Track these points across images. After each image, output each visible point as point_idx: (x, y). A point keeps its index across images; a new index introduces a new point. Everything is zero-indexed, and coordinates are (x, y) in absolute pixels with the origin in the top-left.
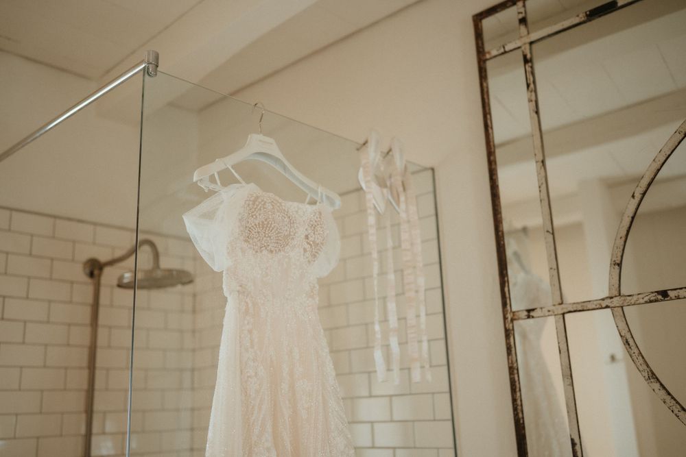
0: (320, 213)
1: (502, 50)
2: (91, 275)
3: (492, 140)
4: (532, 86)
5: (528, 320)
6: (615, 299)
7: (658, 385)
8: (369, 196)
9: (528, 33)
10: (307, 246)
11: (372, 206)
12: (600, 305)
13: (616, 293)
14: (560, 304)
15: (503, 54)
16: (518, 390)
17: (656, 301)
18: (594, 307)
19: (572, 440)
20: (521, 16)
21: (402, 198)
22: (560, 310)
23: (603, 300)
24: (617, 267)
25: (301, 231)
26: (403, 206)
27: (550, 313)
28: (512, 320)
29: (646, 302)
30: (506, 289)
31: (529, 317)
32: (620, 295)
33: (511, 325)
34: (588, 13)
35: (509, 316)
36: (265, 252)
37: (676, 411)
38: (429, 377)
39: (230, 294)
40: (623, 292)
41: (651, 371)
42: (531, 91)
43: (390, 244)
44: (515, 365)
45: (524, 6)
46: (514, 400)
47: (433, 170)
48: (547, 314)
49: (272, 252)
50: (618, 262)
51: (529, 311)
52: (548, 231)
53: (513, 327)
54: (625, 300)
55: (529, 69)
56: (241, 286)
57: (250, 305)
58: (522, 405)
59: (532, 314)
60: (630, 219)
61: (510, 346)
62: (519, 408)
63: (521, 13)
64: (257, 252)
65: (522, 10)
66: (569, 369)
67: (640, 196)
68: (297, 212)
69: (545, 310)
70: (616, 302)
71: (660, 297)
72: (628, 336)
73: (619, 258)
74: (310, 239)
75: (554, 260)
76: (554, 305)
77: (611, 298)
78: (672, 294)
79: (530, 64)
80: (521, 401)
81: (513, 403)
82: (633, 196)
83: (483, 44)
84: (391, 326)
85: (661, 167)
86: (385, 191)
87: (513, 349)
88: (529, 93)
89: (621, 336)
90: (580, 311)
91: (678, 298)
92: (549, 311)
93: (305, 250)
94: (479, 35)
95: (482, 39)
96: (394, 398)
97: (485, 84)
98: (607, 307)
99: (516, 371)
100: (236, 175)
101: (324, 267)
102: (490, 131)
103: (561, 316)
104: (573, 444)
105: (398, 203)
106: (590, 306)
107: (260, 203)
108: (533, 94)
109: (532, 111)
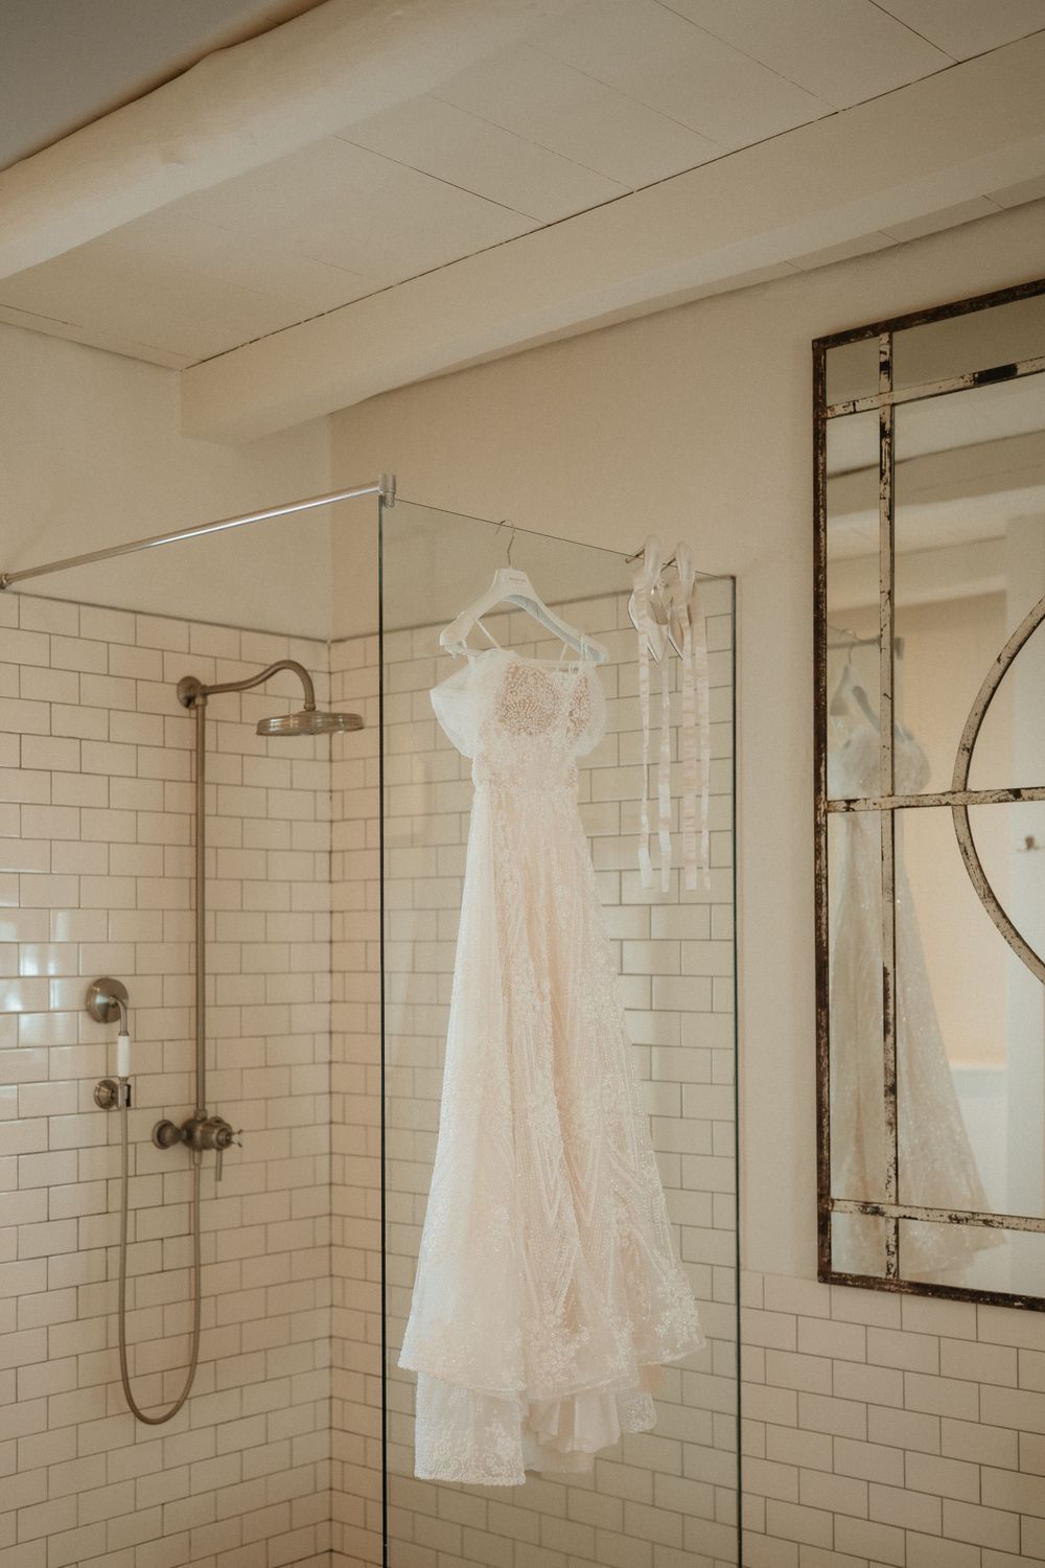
0: (586, 681)
1: (851, 409)
2: (189, 702)
3: (823, 549)
4: (887, 474)
5: (848, 813)
6: (958, 795)
7: (994, 904)
8: (643, 639)
9: (891, 390)
10: (571, 725)
11: (646, 652)
12: (939, 801)
13: (961, 787)
14: (889, 796)
15: (851, 413)
16: (824, 904)
17: (1006, 801)
18: (931, 802)
19: (885, 969)
20: (884, 358)
21: (687, 638)
22: (888, 803)
23: (943, 794)
24: (966, 753)
25: (566, 706)
26: (687, 646)
27: (875, 807)
28: (826, 813)
29: (994, 802)
30: (822, 770)
31: (848, 809)
32: (965, 789)
33: (824, 819)
34: (976, 376)
35: (822, 807)
36: (523, 734)
37: (1009, 937)
38: (708, 885)
39: (481, 784)
40: (969, 787)
41: (989, 888)
42: (885, 484)
43: (666, 701)
44: (824, 872)
45: (890, 342)
46: (818, 918)
47: (733, 578)
48: (872, 807)
49: (531, 734)
50: (969, 746)
51: (849, 802)
52: (885, 695)
53: (826, 822)
54: (969, 797)
55: (886, 447)
56: (493, 774)
57: (503, 796)
58: (827, 925)
59: (852, 806)
60: (991, 689)
61: (820, 846)
62: (824, 927)
63: (885, 353)
64: (514, 734)
65: (886, 348)
66: (891, 882)
67: (1007, 660)
68: (562, 684)
69: (870, 802)
70: (960, 798)
71: (1011, 797)
72: (968, 844)
73: (971, 742)
74: (575, 716)
75: (890, 735)
76: (882, 797)
77: (954, 793)
78: (1025, 794)
79: (888, 440)
80: (827, 919)
81: (816, 921)
82: (999, 660)
83: (824, 391)
84: (662, 816)
85: (1038, 624)
86: (664, 628)
87: (824, 852)
88: (882, 486)
89: (959, 843)
90: (914, 807)
91: (1032, 799)
92: (875, 804)
93: (568, 730)
94: (819, 376)
95: (824, 384)
96: (654, 909)
97: (821, 459)
98: (947, 804)
99: (824, 881)
100: (487, 634)
101: (585, 746)
102: (822, 534)
103: (890, 812)
104: (886, 974)
105: (681, 645)
106: (926, 802)
107: (521, 676)
108: (888, 487)
109: (883, 515)
